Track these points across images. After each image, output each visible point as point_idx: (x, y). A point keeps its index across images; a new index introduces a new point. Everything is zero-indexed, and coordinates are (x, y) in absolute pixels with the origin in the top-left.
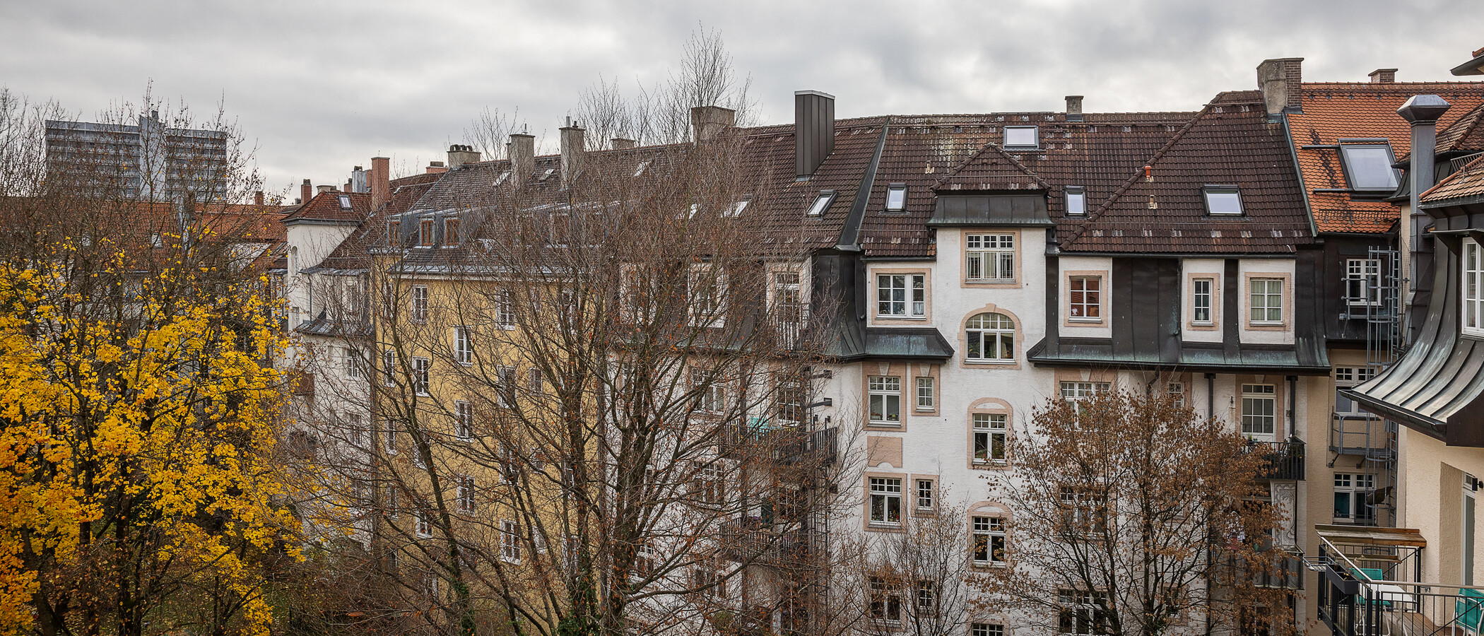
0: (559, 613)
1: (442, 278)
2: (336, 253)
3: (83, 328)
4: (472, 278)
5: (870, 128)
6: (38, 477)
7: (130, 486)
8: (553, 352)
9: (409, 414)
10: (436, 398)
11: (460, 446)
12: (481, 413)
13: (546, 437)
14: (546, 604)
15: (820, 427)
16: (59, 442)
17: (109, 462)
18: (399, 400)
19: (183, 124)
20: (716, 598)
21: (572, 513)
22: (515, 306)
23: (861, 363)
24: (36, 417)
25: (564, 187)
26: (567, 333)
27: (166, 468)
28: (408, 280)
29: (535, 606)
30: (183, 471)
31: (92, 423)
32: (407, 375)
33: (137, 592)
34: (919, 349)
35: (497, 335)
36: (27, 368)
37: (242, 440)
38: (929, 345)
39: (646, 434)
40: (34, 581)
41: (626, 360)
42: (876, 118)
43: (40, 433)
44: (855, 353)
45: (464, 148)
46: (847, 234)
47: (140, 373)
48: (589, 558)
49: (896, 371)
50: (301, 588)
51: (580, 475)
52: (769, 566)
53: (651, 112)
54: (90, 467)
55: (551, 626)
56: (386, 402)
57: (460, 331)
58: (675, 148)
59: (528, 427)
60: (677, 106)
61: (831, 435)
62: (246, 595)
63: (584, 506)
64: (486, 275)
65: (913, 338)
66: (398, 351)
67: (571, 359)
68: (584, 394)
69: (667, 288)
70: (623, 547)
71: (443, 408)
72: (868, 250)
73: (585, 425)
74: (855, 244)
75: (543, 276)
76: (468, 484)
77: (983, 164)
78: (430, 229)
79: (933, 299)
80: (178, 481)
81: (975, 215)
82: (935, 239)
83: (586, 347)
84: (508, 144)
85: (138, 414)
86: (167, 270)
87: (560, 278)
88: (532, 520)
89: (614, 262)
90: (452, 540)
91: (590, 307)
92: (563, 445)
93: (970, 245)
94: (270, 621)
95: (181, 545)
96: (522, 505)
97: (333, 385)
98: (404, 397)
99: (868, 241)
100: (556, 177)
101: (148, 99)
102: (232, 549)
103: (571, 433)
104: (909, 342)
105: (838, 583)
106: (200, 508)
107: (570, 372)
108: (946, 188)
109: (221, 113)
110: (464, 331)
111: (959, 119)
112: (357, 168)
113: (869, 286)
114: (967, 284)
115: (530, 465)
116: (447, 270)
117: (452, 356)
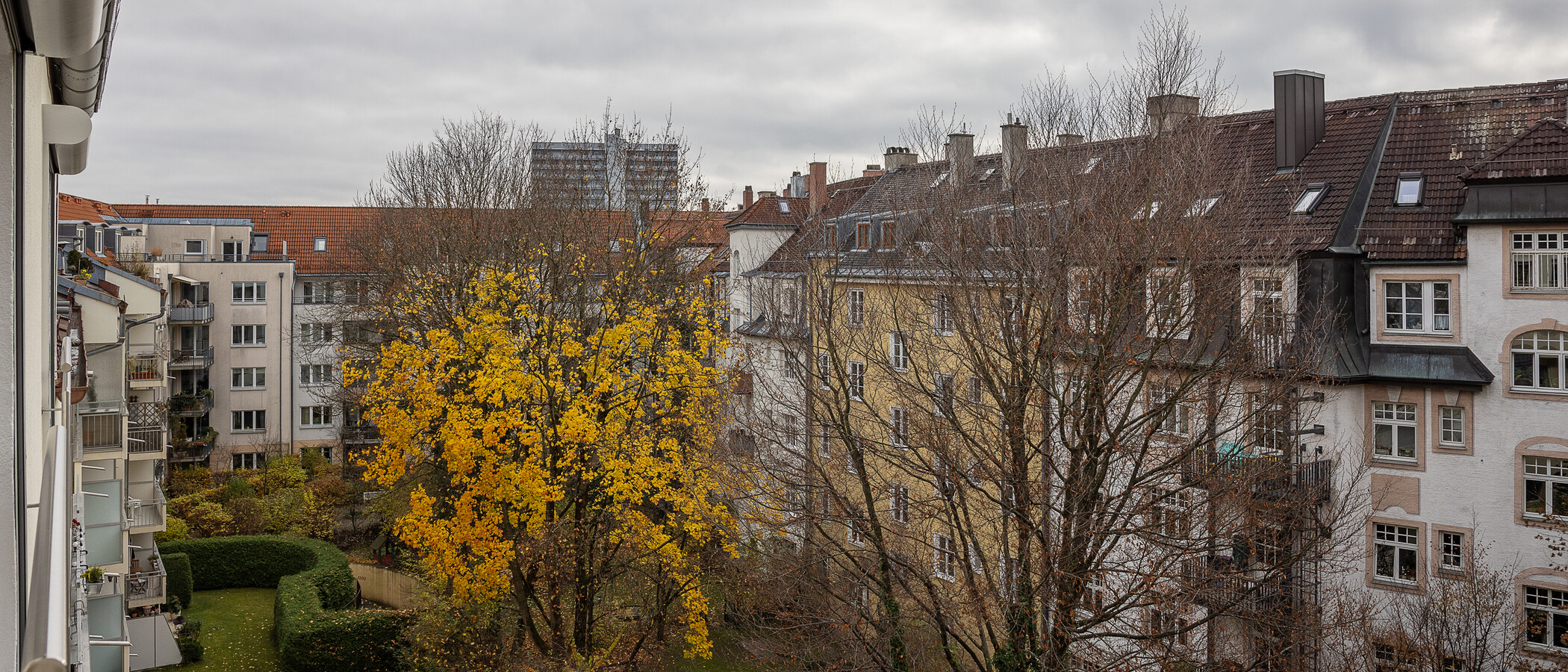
0: (995, 644)
1: (878, 281)
2: (775, 256)
3: (552, 324)
4: (909, 282)
5: (1373, 109)
6: (516, 457)
7: (587, 471)
8: (995, 362)
9: (842, 420)
10: (871, 405)
11: (895, 456)
12: (915, 423)
13: (985, 452)
14: (981, 632)
15: (1309, 457)
16: (530, 427)
17: (570, 448)
18: (832, 405)
19: (636, 137)
20: (1177, 646)
21: (1013, 537)
22: (955, 312)
23: (1363, 387)
24: (515, 402)
25: (1006, 186)
26: (1010, 341)
27: (617, 457)
28: (842, 283)
29: (969, 632)
30: (632, 462)
31: (558, 412)
32: (841, 380)
33: (591, 571)
34: (1443, 371)
35: (934, 342)
36: (507, 359)
37: (684, 435)
38: (1457, 367)
39: (1098, 455)
40: (511, 550)
41: (1076, 373)
42: (1380, 97)
43: (515, 419)
44: (1355, 373)
45: (901, 150)
46: (1344, 233)
47: (598, 368)
48: (1030, 587)
49: (1410, 397)
50: (734, 584)
51: (1022, 496)
52: (1244, 617)
53: (1103, 102)
54: (557, 452)
55: (986, 655)
56: (819, 407)
57: (895, 337)
58: (1132, 142)
59: (966, 441)
60: (1134, 94)
61: (1324, 469)
62: (684, 585)
63: (1027, 531)
64: (923, 279)
65: (1434, 359)
66: (832, 355)
67: (1014, 369)
68: (1028, 408)
69: (1125, 295)
70: (1069, 579)
71: (877, 415)
72: (1372, 253)
73: (1029, 442)
74: (1354, 245)
75: (984, 280)
76: (901, 496)
77: (1536, 145)
78: (867, 233)
79: (1463, 310)
80: (628, 470)
81: (1523, 208)
82: (1464, 238)
83: (1031, 358)
84: (946, 145)
85: (595, 406)
86: (621, 273)
87: (1003, 282)
88: (968, 539)
89: (1063, 266)
90: (883, 554)
91: (1036, 314)
92: (1004, 460)
93: (1518, 246)
94: (706, 612)
95: (628, 532)
96: (958, 524)
97: (767, 388)
98: (837, 403)
99: (1371, 242)
100: (997, 177)
101: (607, 117)
102: (674, 539)
103: (1013, 450)
104: (1429, 364)
105: (1332, 647)
106: (646, 498)
107: (1013, 383)
108: (1480, 176)
109: (669, 125)
110: (900, 336)
111: (1498, 92)
112: (795, 174)
113: (1373, 296)
114: (1511, 294)
115: (968, 481)
116: (883, 274)
117: (888, 362)
